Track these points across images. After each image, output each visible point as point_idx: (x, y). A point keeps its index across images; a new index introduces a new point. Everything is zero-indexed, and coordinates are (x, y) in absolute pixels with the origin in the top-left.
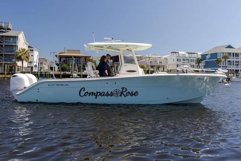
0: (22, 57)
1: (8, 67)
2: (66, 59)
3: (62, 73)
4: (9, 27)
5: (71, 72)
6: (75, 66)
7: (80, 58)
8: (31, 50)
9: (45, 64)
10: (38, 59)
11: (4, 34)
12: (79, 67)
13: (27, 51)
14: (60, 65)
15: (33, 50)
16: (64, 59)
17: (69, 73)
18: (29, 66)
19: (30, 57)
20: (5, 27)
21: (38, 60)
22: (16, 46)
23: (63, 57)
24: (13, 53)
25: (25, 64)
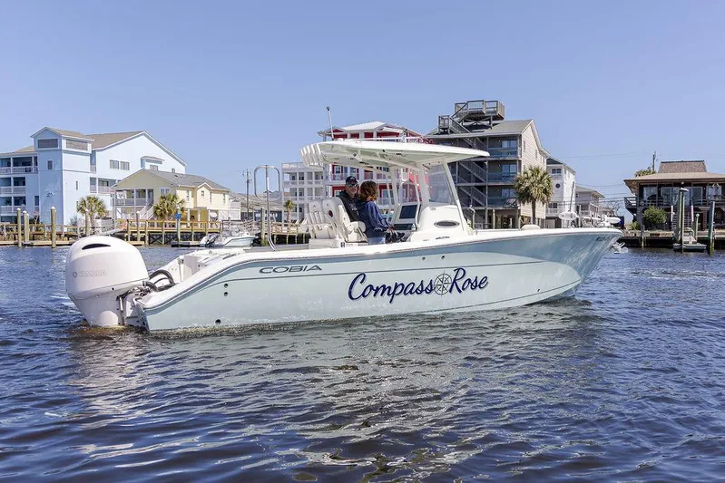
0: (534, 192)
1: (499, 219)
2: (659, 192)
3: (647, 234)
4: (499, 112)
5: (676, 231)
6: (688, 210)
7: (704, 185)
8: (554, 171)
9: (594, 209)
10: (574, 195)
11: (487, 132)
12: (701, 215)
13: (545, 174)
14: (640, 209)
15: (559, 171)
16: (654, 191)
17: (670, 234)
18: (550, 215)
19: (554, 189)
20: (489, 112)
21: (574, 199)
22: (517, 162)
23: (650, 186)
24: (509, 183)
25: (542, 211)
